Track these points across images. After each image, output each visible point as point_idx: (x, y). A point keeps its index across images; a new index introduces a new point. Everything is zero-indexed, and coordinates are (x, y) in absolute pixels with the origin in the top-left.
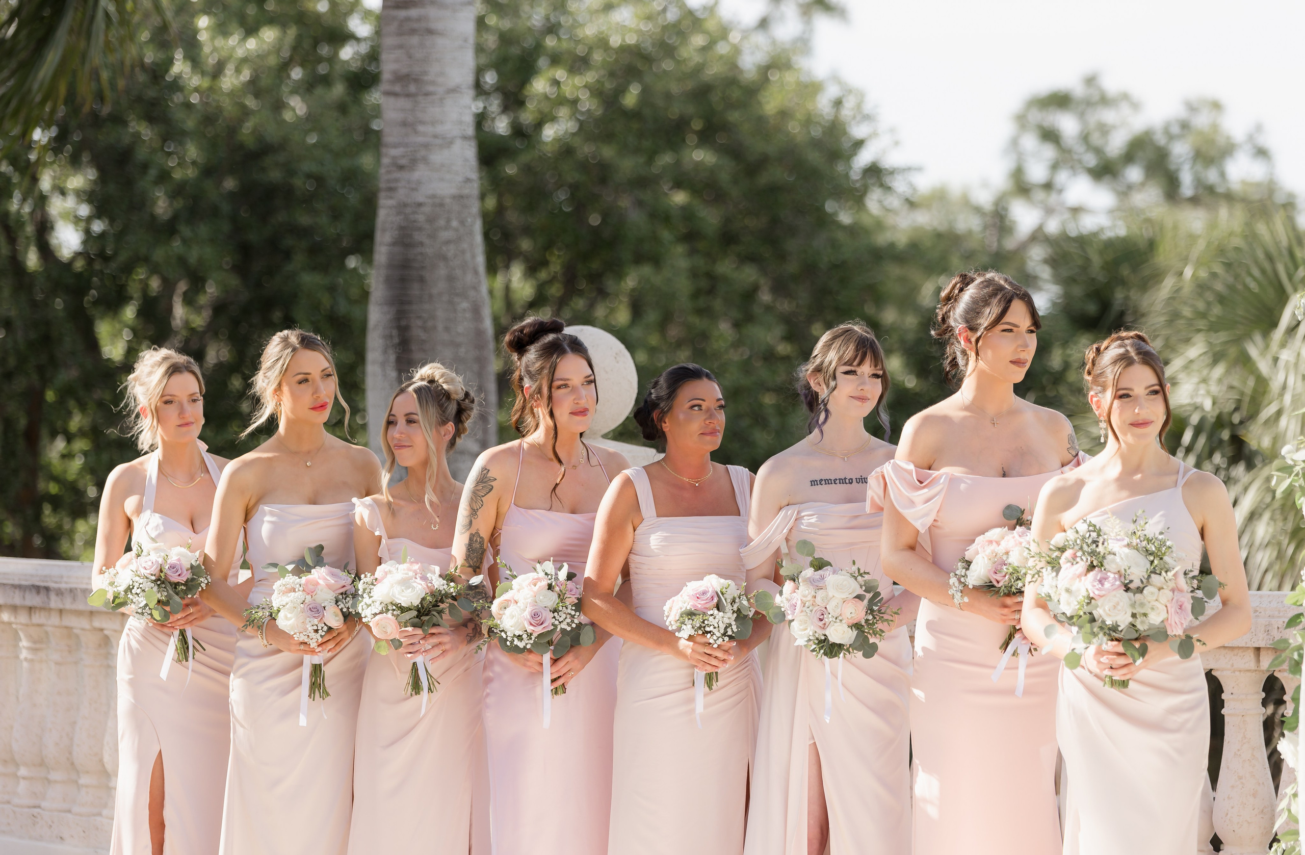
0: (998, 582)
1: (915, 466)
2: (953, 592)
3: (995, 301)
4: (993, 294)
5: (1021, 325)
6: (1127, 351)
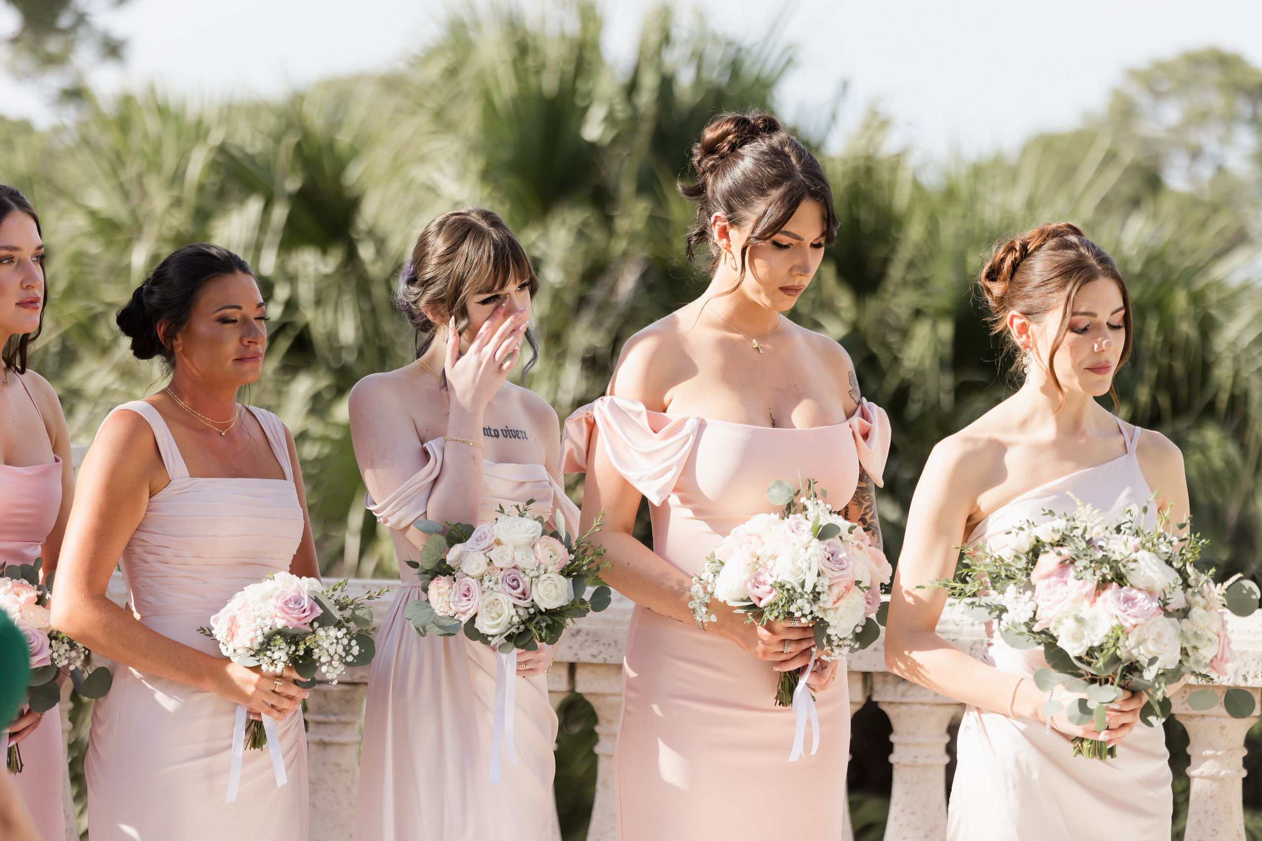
0: (760, 599)
1: (647, 408)
2: (694, 605)
3: (775, 194)
4: (775, 183)
5: (806, 239)
6: (1081, 255)
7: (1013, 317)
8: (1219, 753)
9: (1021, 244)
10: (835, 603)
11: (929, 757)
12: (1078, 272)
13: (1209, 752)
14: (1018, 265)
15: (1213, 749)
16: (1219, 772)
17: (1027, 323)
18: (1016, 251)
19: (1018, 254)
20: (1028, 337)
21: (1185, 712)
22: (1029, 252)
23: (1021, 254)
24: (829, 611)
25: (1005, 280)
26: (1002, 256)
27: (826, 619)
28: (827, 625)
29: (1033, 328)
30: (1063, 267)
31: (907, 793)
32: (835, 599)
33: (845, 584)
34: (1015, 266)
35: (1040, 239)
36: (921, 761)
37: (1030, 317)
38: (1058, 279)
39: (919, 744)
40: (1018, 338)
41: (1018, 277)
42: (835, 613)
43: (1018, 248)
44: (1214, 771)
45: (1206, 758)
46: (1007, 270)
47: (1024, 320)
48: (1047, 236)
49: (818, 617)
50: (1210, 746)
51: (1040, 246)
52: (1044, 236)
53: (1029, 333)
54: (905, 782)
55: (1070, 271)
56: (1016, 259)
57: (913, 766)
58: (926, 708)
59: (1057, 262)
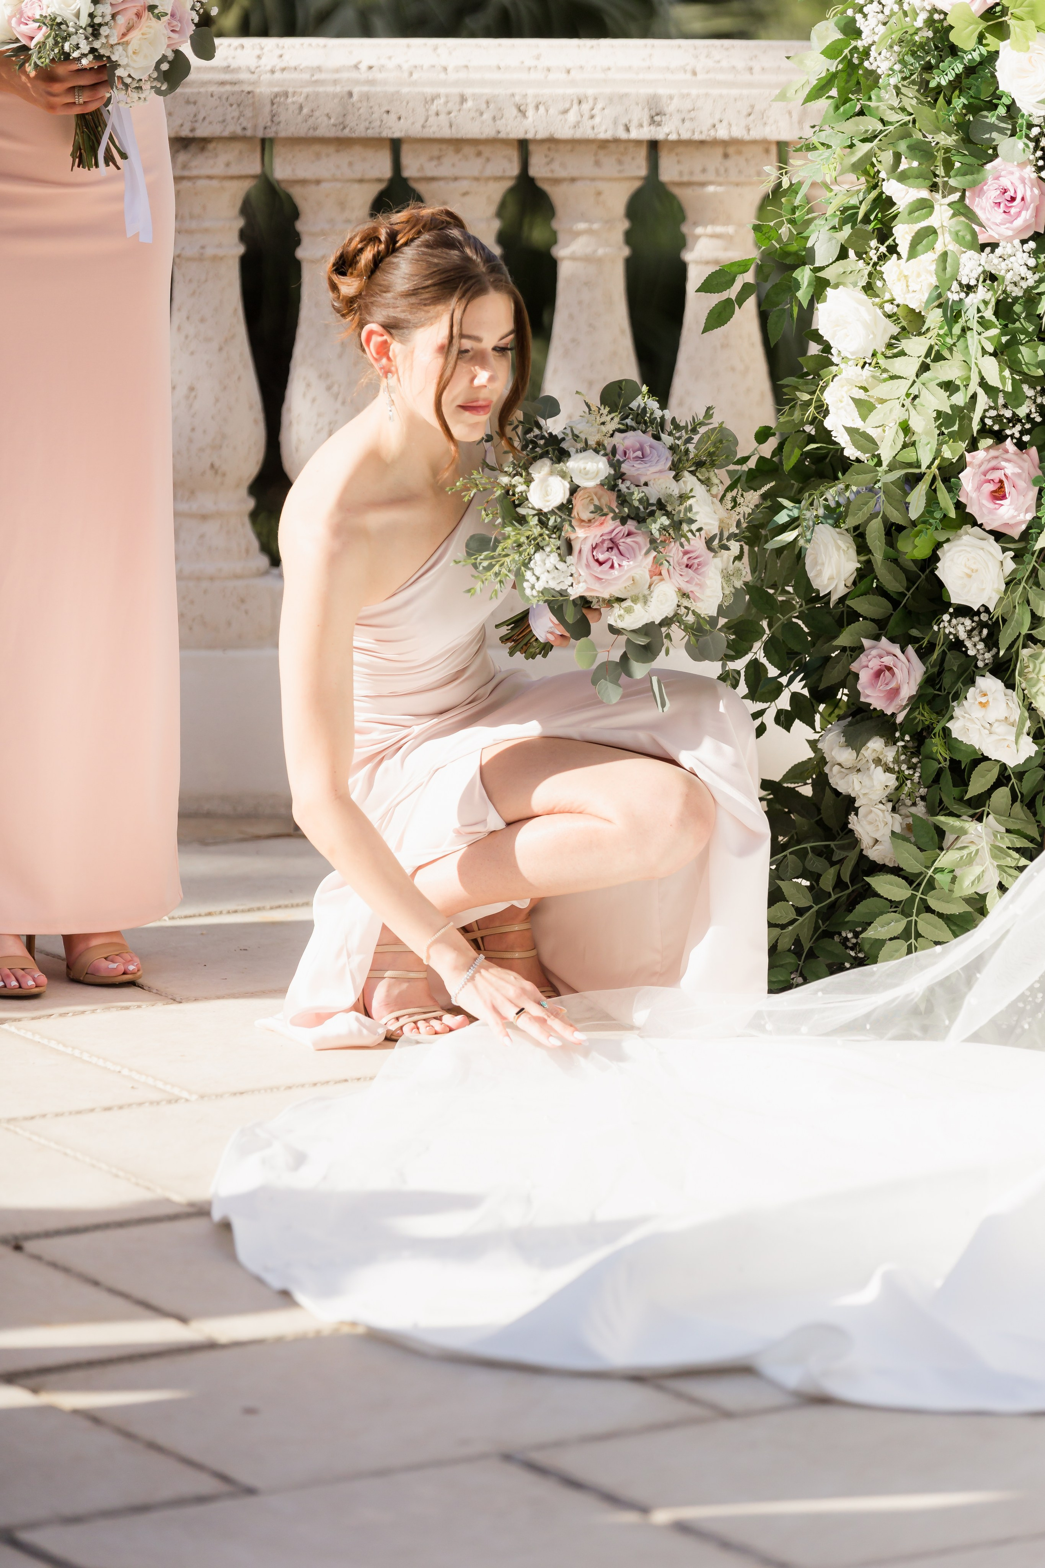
0: (31, 38)
7: (371, 333)
8: (596, 226)
9: (387, 233)
10: (124, 35)
11: (220, 246)
12: (465, 283)
13: (582, 226)
14: (381, 261)
15: (586, 221)
16: (595, 251)
17: (389, 341)
18: (380, 241)
19: (382, 247)
20: (389, 359)
21: (549, 175)
22: (398, 245)
23: (387, 247)
24: (116, 47)
25: (360, 276)
26: (360, 246)
27: (114, 58)
28: (115, 65)
29: (396, 347)
30: (443, 273)
31: (194, 293)
32: (123, 30)
33: (135, 10)
34: (377, 262)
35: (413, 231)
36: (210, 251)
37: (393, 331)
38: (436, 288)
39: (206, 231)
40: (376, 360)
41: (379, 276)
42: (125, 50)
43: (383, 238)
44: (589, 250)
45: (578, 234)
46: (366, 265)
47: (386, 337)
48: (424, 227)
49: (104, 56)
50: (583, 218)
51: (412, 240)
52: (419, 227)
53: (391, 354)
54: (190, 281)
55: (453, 280)
56: (379, 252)
57: (201, 259)
58: (215, 183)
59: (437, 265)
